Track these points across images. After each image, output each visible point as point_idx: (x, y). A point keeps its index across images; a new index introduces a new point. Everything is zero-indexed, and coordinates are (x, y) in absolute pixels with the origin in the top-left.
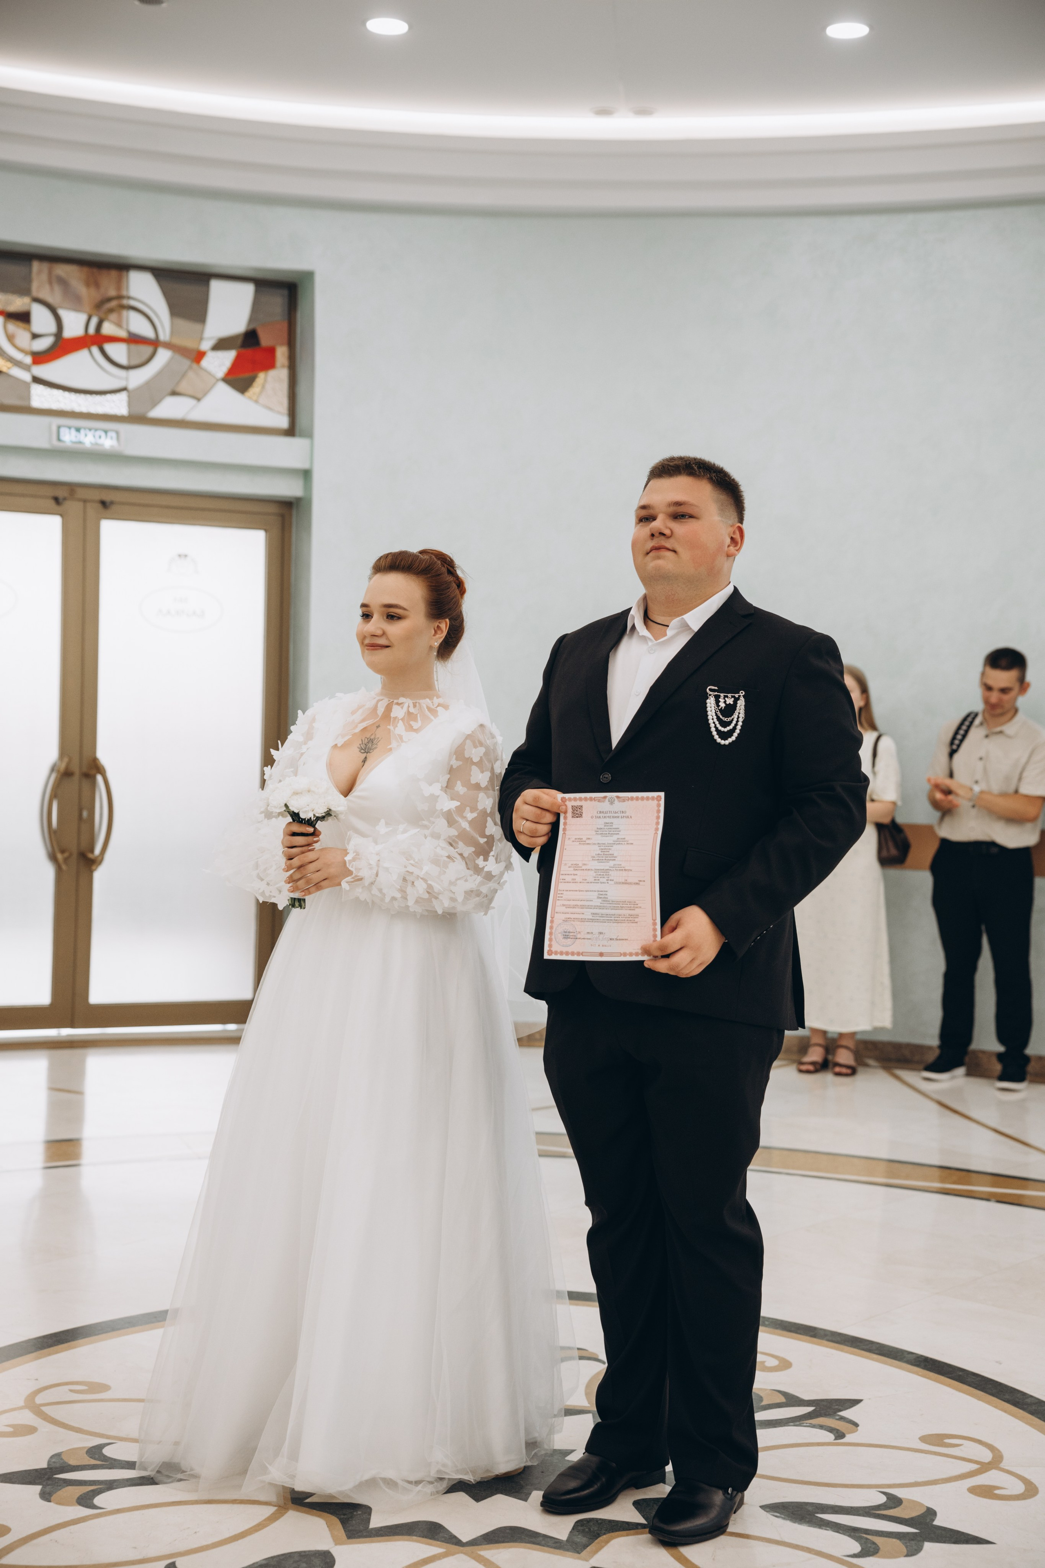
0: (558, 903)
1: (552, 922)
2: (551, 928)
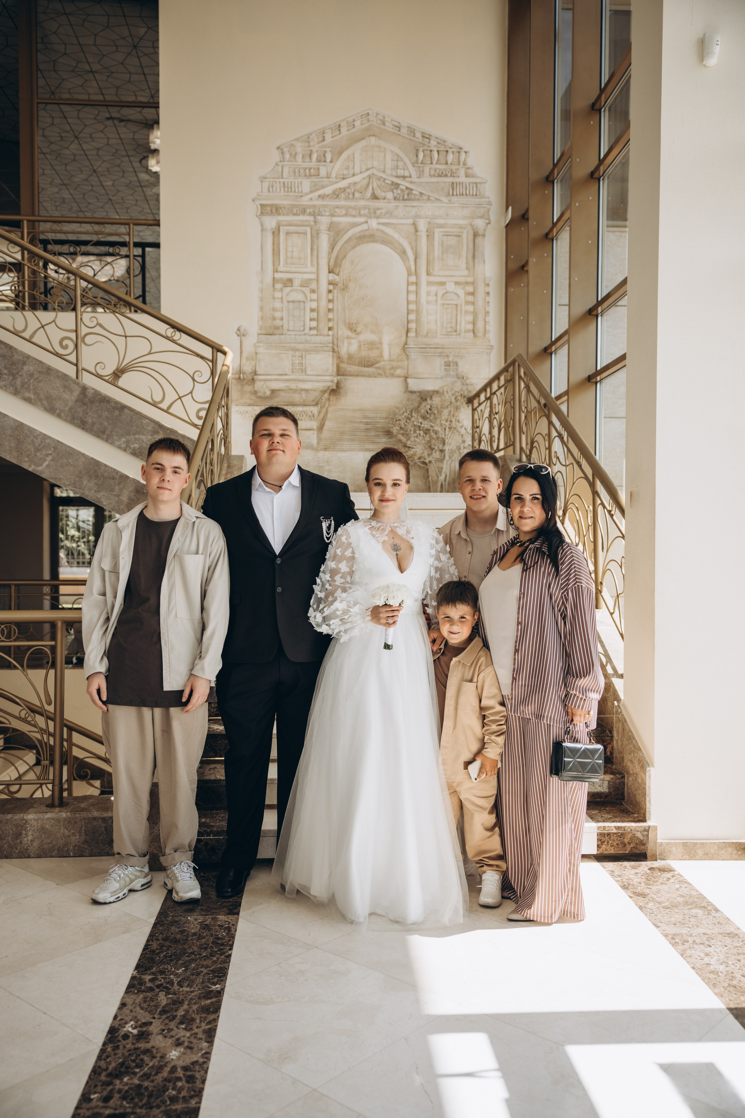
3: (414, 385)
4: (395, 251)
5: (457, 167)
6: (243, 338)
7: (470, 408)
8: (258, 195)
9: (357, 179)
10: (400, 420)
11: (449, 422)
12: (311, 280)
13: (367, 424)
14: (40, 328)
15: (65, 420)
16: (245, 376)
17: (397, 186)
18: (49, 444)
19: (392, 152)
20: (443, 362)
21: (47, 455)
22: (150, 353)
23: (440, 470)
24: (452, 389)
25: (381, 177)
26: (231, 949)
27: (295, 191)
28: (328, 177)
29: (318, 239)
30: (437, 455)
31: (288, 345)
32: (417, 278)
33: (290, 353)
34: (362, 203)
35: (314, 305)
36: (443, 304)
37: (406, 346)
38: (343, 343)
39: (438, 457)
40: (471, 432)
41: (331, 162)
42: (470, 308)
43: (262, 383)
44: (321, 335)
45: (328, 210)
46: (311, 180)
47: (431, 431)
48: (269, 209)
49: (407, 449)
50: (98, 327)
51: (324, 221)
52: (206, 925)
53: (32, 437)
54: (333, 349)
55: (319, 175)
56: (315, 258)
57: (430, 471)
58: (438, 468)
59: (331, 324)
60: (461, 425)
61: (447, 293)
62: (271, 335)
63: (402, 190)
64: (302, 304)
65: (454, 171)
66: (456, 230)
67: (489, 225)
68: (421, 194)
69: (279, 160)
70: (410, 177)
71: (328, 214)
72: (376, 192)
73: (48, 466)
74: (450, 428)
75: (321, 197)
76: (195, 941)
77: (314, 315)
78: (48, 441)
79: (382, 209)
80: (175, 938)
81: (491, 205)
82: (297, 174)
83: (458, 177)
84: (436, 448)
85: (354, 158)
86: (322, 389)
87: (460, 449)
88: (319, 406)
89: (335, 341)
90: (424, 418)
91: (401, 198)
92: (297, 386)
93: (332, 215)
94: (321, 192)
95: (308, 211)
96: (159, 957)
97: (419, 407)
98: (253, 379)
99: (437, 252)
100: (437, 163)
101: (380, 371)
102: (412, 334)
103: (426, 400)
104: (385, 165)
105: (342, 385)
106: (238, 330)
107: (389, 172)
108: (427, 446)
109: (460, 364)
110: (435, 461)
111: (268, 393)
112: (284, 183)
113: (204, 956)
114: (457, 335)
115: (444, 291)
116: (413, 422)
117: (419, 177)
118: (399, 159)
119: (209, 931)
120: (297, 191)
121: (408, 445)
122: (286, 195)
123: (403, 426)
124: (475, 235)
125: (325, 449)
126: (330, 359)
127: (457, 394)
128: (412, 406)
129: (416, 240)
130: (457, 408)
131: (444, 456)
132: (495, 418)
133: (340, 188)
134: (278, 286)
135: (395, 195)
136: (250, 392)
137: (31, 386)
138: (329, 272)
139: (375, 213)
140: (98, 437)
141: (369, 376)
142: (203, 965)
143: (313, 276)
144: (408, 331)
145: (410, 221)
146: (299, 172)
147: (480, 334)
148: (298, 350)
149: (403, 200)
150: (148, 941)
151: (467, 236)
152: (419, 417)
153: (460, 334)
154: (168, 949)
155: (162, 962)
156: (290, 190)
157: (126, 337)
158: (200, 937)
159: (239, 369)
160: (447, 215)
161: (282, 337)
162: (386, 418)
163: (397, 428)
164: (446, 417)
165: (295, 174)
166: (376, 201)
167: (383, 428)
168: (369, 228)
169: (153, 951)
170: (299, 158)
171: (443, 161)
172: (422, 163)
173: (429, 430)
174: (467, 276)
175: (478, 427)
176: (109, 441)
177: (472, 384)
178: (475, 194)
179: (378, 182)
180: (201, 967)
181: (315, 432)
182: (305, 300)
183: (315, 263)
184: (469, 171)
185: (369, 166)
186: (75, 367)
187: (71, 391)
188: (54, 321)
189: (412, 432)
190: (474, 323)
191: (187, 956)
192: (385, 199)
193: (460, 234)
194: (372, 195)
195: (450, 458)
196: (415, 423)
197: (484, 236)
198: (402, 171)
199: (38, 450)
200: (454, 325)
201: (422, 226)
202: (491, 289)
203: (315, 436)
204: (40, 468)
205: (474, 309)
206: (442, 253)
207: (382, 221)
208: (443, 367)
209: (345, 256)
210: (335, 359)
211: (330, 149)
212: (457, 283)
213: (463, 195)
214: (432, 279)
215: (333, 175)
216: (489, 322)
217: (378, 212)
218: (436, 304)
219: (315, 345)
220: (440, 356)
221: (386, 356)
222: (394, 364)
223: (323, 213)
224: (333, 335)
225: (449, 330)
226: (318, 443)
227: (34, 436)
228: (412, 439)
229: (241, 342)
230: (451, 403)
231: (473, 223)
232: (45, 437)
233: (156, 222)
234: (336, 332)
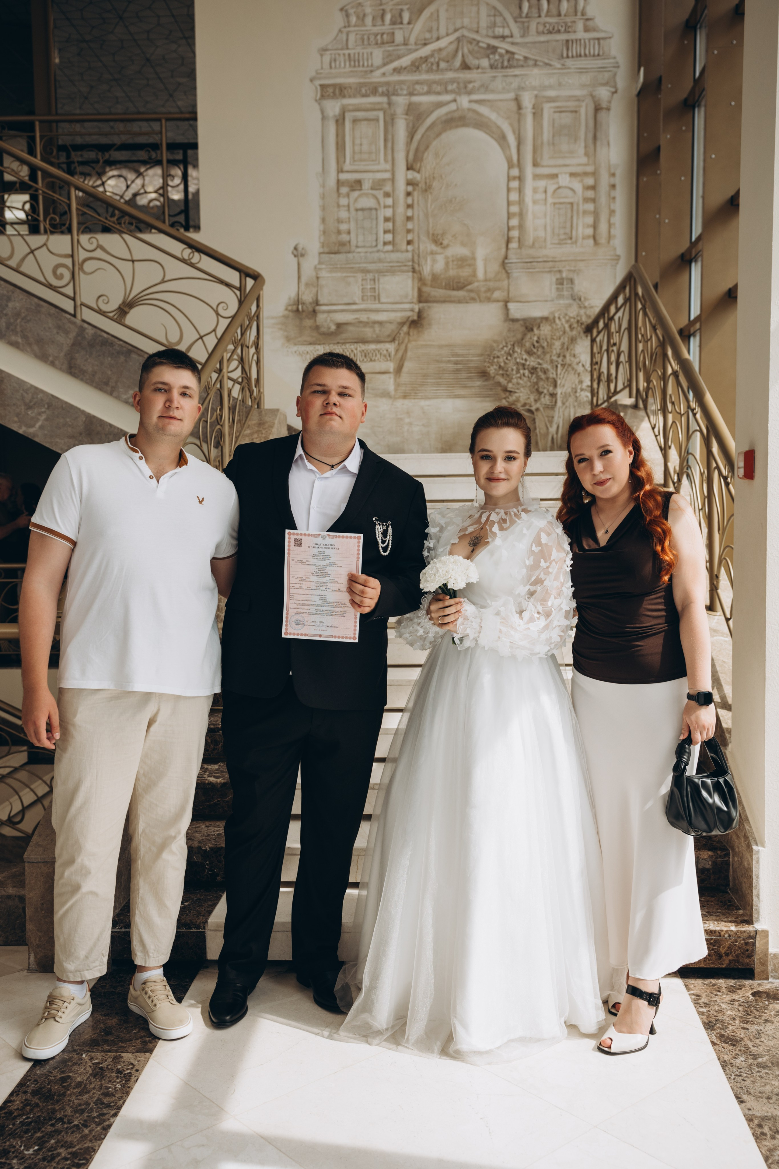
0: (291, 602)
1: (287, 614)
2: (287, 618)
3: (516, 310)
4: (492, 137)
5: (573, 18)
6: (301, 259)
7: (589, 338)
8: (317, 73)
9: (442, 43)
10: (498, 357)
11: (561, 358)
12: (384, 180)
13: (456, 363)
14: (29, 254)
15: (61, 369)
16: (304, 307)
17: (494, 49)
18: (42, 400)
19: (488, 4)
20: (554, 280)
21: (40, 414)
22: (163, 281)
23: (551, 419)
24: (566, 314)
25: (474, 40)
26: (115, 1115)
27: (363, 65)
28: (405, 44)
29: (393, 125)
30: (546, 400)
31: (357, 266)
32: (520, 171)
33: (360, 276)
34: (450, 75)
35: (389, 213)
36: (555, 204)
37: (506, 261)
38: (426, 261)
39: (548, 403)
40: (589, 369)
41: (409, 23)
42: (590, 207)
43: (325, 315)
44: (398, 251)
45: (405, 87)
46: (383, 49)
47: (539, 370)
48: (331, 90)
49: (508, 394)
50: (99, 250)
51: (401, 101)
52: (101, 1068)
53: (21, 391)
54: (413, 268)
55: (393, 42)
56: (389, 151)
57: (537, 421)
58: (548, 417)
59: (410, 237)
60: (577, 360)
61: (559, 188)
62: (335, 253)
63: (501, 55)
64: (374, 212)
65: (569, 24)
66: (572, 104)
67: (615, 95)
68: (526, 58)
69: (342, 25)
70: (512, 36)
71: (405, 92)
72: (467, 60)
73: (41, 427)
74: (563, 365)
75: (397, 71)
76: (73, 1098)
77: (390, 225)
78: (40, 396)
79: (475, 81)
80: (50, 1090)
81: (618, 67)
82: (366, 42)
83: (575, 32)
84: (545, 391)
85: (438, 16)
86: (399, 320)
87: (576, 392)
88: (397, 342)
89: (416, 258)
90: (530, 353)
91: (500, 65)
92: (368, 318)
93: (411, 94)
94: (396, 64)
95: (380, 90)
96: (14, 1124)
97: (522, 339)
98: (314, 311)
99: (546, 135)
100: (547, 16)
101: (472, 295)
102: (514, 245)
103: (532, 330)
104: (478, 23)
105: (425, 315)
106: (296, 248)
107: (483, 32)
108: (534, 390)
109: (576, 282)
110: (544, 408)
111: (333, 328)
112: (349, 55)
113: (75, 1125)
114: (572, 243)
115: (556, 186)
116: (516, 359)
117: (523, 36)
118: (497, 13)
119: (100, 1081)
120: (366, 64)
121: (509, 389)
122: (352, 71)
123: (502, 364)
124: (597, 109)
125: (405, 397)
126: (410, 282)
127: (572, 320)
128: (515, 339)
129: (519, 121)
130: (573, 340)
131: (556, 402)
132: (613, 351)
133: (421, 58)
134: (344, 190)
135: (492, 61)
136: (311, 327)
137: (18, 327)
138: (408, 169)
139: (466, 87)
140: (101, 389)
141: (459, 301)
142: (66, 1142)
143: (388, 175)
144: (508, 241)
145: (512, 95)
146: (369, 39)
147: (603, 240)
148: (369, 271)
149: (502, 67)
150: (12, 1094)
151: (585, 110)
152: (523, 353)
153: (576, 242)
154: (31, 1110)
155: (13, 1135)
156: (357, 63)
157: (133, 261)
158: (85, 1090)
159: (296, 299)
160: (560, 84)
161: (350, 255)
162: (482, 355)
163: (495, 367)
164: (558, 351)
165: (363, 42)
166: (467, 71)
167: (477, 367)
168: (458, 109)
169: (11, 1113)
170: (369, 20)
171: (554, 11)
172: (527, 17)
173: (536, 368)
174: (586, 165)
175: (597, 363)
176: (115, 394)
177: (592, 307)
178: (596, 53)
179: (469, 45)
180: (62, 1146)
181: (392, 376)
182: (377, 207)
183: (390, 158)
184: (589, 23)
185: (458, 25)
186: (72, 302)
187: (67, 332)
188: (45, 244)
189: (514, 372)
190: (595, 227)
191: (52, 1125)
192: (478, 68)
193: (577, 109)
194: (461, 65)
195: (563, 404)
196: (518, 360)
197: (608, 109)
198: (501, 30)
199: (30, 408)
200: (568, 230)
201: (527, 101)
202: (618, 180)
203: (392, 381)
204: (32, 430)
205: (595, 208)
206: (554, 136)
207: (475, 97)
208: (554, 287)
209: (427, 147)
210: (416, 281)
211: (407, 6)
212: (572, 175)
213: (580, 56)
214: (540, 171)
215: (412, 40)
216: (614, 224)
217: (470, 86)
218: (546, 204)
219: (391, 264)
220: (550, 272)
221: (480, 274)
222: (491, 284)
223: (399, 92)
224: (413, 250)
225: (562, 237)
226: (396, 390)
227: (23, 390)
228: (515, 381)
229: (299, 264)
230: (564, 332)
231: (594, 93)
232: (37, 390)
233: (192, 116)
234: (416, 246)
